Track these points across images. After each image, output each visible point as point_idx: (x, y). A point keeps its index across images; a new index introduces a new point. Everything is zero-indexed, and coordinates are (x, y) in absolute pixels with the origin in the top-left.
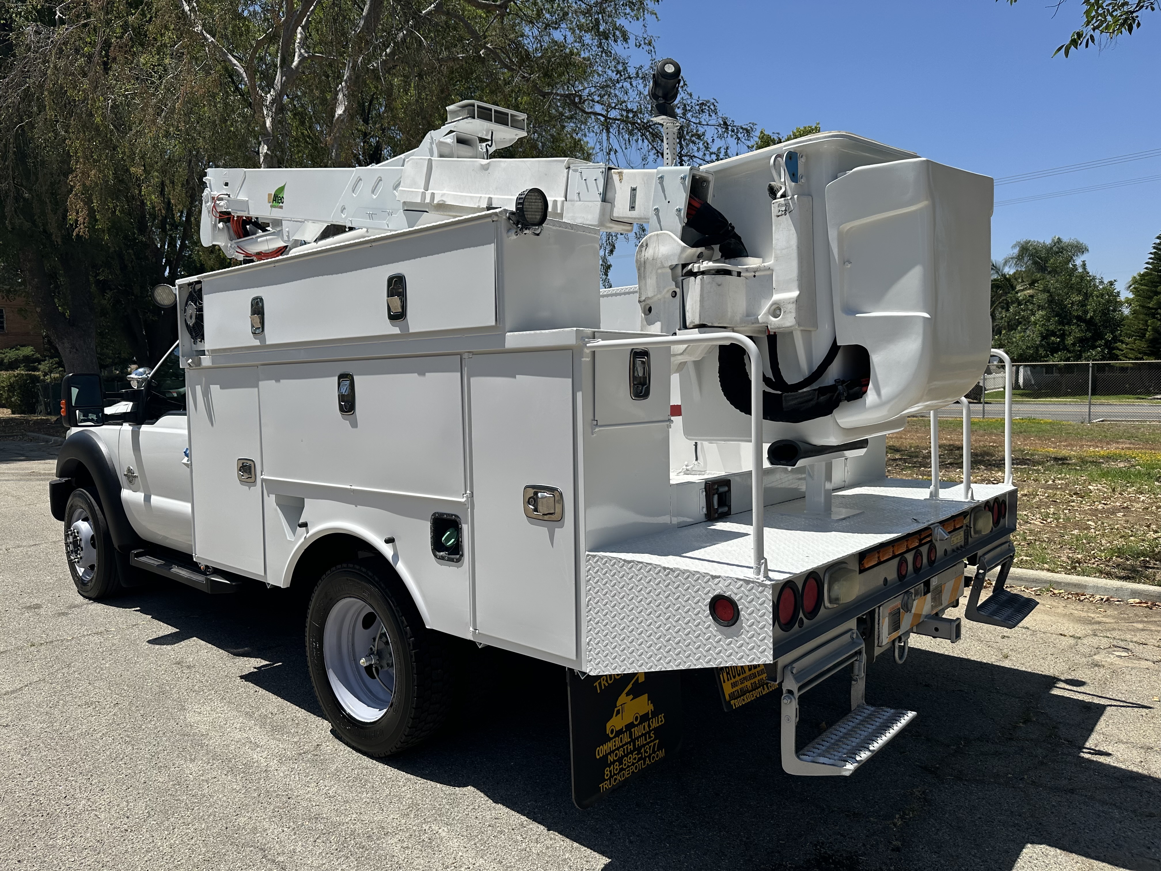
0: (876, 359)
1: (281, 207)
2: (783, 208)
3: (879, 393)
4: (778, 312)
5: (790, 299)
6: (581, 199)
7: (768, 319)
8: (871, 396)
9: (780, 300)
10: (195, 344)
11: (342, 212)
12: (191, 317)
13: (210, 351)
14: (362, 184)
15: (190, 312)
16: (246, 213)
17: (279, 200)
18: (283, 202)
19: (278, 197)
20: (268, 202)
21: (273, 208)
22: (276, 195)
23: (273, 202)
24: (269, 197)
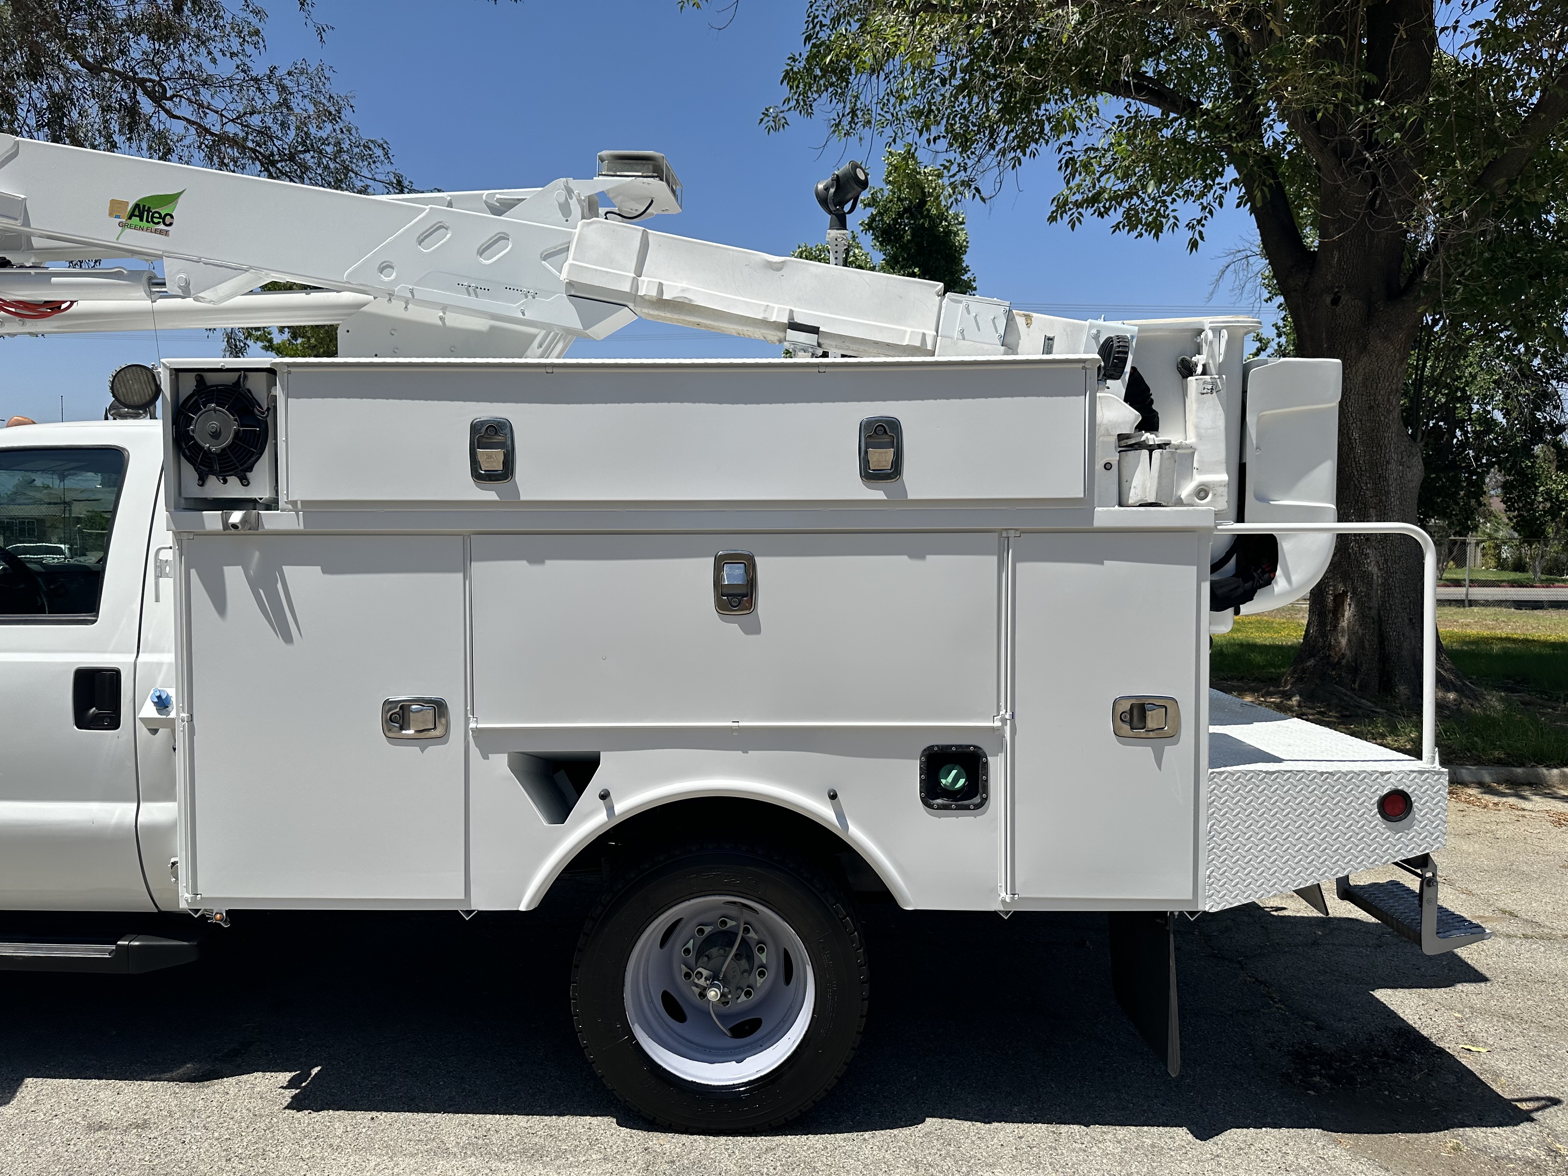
0: (1286, 547)
1: (166, 233)
2: (1210, 387)
3: (1289, 580)
4: (1202, 494)
5: (1222, 481)
6: (966, 338)
7: (1194, 500)
8: (1280, 583)
9: (1208, 482)
10: (202, 485)
11: (381, 270)
12: (216, 435)
13: (299, 503)
14: (448, 236)
15: (214, 424)
16: (19, 222)
17: (153, 217)
18: (171, 224)
19: (149, 211)
20: (111, 215)
21: (128, 230)
22: (144, 206)
23: (130, 218)
24: (115, 207)
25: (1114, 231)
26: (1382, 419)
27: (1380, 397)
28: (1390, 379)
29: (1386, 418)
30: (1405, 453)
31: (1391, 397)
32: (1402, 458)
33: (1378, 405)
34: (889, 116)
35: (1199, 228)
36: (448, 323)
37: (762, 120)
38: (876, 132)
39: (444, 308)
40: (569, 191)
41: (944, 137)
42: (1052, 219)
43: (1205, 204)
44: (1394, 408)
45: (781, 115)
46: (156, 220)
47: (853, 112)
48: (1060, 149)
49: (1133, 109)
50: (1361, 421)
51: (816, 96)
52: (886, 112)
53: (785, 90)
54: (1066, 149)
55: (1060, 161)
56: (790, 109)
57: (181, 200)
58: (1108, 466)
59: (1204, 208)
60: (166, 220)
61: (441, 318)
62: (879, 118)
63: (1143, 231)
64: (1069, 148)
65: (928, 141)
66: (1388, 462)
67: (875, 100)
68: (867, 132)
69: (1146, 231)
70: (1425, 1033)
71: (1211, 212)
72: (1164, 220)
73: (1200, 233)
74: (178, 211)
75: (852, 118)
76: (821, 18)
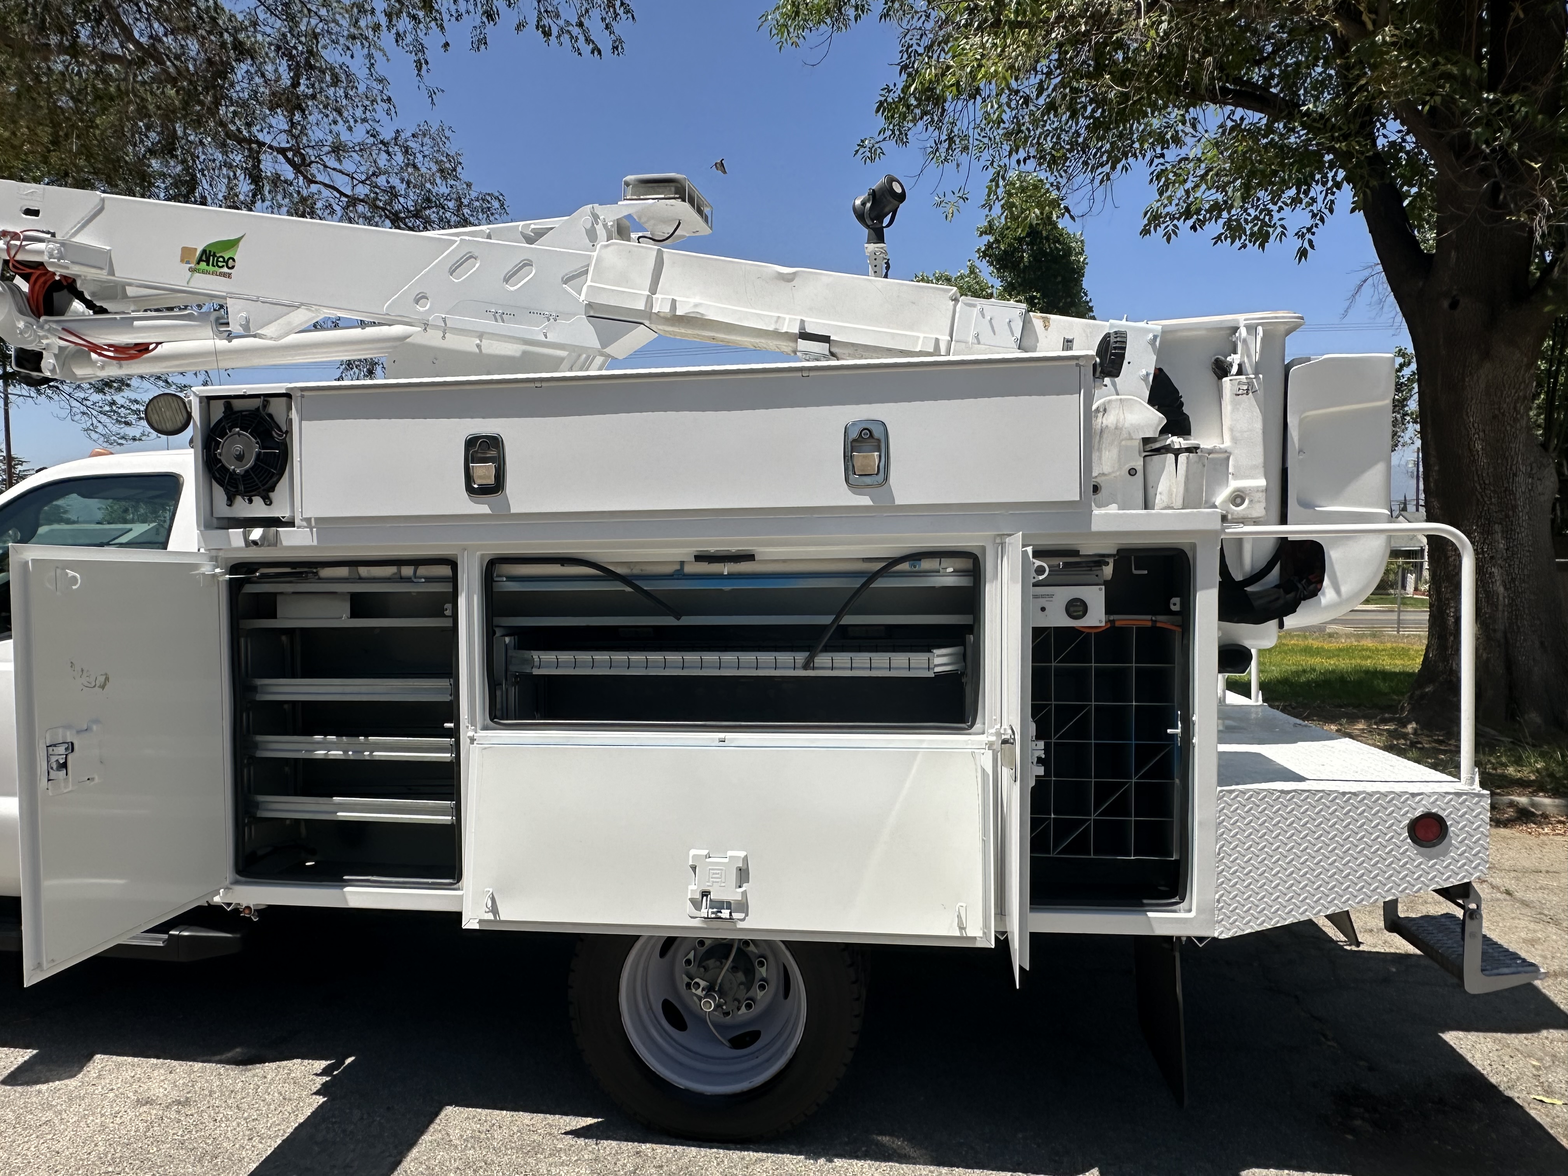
0: (1334, 556)
1: (229, 276)
2: (1245, 387)
3: (1338, 591)
4: (1238, 501)
5: (1258, 487)
6: (982, 342)
7: (1229, 507)
8: (1328, 595)
9: (1245, 488)
10: (230, 505)
11: (417, 301)
12: (240, 458)
13: (313, 520)
14: (477, 265)
15: (239, 447)
16: (105, 272)
17: (218, 261)
18: (233, 267)
19: (214, 255)
20: (182, 261)
21: (197, 275)
22: (210, 252)
23: (198, 263)
24: (186, 252)
25: (1215, 243)
26: (1508, 428)
27: (1505, 406)
28: (1517, 386)
29: (1512, 427)
30: (1534, 465)
31: (1518, 405)
32: (1531, 470)
33: (1503, 414)
34: (986, 140)
35: (1308, 236)
36: (484, 351)
37: (857, 151)
38: (973, 157)
39: (481, 336)
40: (596, 217)
41: (1034, 157)
42: (1145, 232)
43: (1315, 211)
44: (1522, 417)
45: (877, 146)
46: (220, 264)
47: (951, 140)
48: (1152, 162)
49: (1237, 117)
50: (1484, 431)
51: (911, 125)
52: (984, 137)
53: (880, 121)
54: (1156, 161)
55: (1152, 173)
56: (884, 139)
57: (241, 244)
58: (1133, 472)
59: (1314, 216)
60: (229, 263)
61: (478, 346)
62: (976, 143)
63: (1247, 242)
64: (1161, 160)
65: (1018, 162)
66: (1515, 475)
67: (972, 125)
68: (964, 158)
69: (1250, 241)
70: (1493, 1080)
71: (1322, 220)
72: (1271, 230)
73: (1310, 242)
74: (240, 255)
75: (950, 145)
76: (915, 47)
